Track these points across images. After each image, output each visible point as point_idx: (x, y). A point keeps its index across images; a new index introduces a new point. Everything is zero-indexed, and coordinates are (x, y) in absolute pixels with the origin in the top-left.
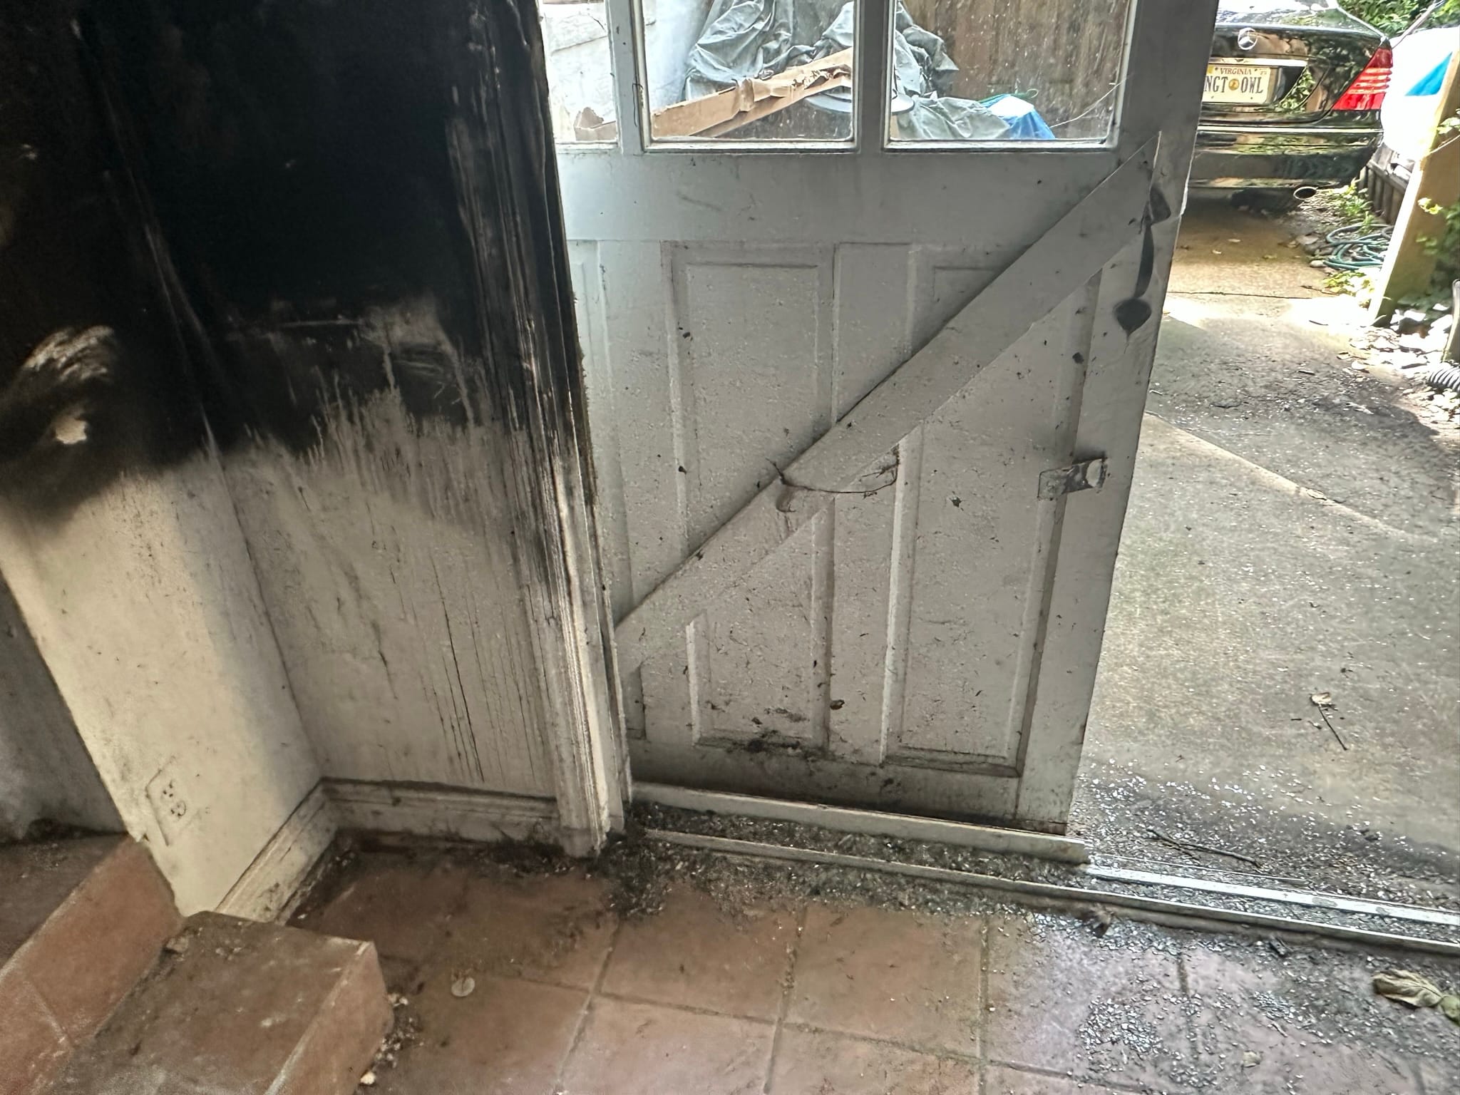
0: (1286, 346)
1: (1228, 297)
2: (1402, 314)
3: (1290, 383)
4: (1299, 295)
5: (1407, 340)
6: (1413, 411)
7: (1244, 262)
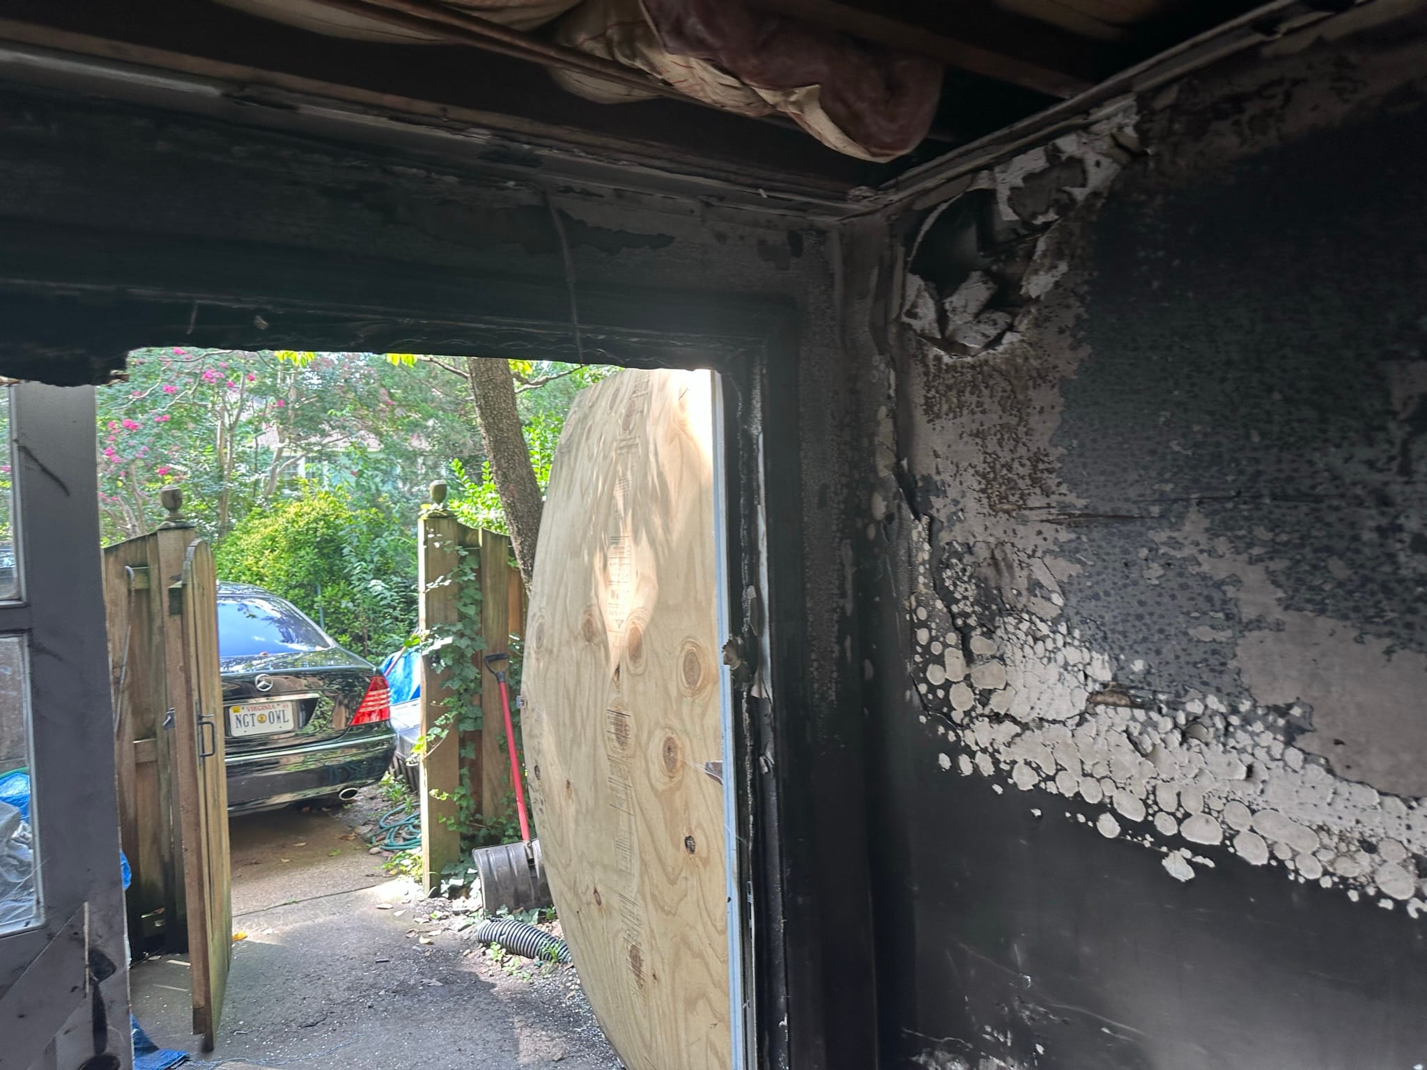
0: (360, 941)
1: (301, 905)
2: (447, 883)
3: (369, 976)
4: (364, 885)
5: (458, 904)
6: (473, 970)
7: (312, 864)
